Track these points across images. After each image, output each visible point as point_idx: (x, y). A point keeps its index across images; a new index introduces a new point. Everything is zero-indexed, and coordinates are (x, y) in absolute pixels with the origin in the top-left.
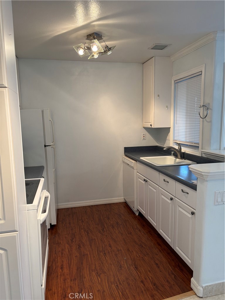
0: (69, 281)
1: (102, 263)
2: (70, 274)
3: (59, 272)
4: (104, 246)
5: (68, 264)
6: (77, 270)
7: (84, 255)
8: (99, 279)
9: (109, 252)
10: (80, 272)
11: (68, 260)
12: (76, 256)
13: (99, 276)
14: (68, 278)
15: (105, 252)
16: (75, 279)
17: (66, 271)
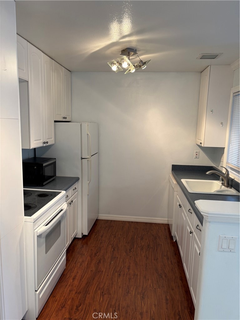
0: (74, 292)
1: (112, 284)
2: (78, 287)
3: (70, 282)
4: (122, 267)
5: (81, 276)
6: (86, 284)
7: (99, 272)
8: (101, 299)
9: (124, 274)
10: (88, 287)
11: (82, 273)
12: (92, 271)
13: (103, 296)
14: (74, 290)
15: (120, 273)
16: (80, 293)
17: (76, 282)
